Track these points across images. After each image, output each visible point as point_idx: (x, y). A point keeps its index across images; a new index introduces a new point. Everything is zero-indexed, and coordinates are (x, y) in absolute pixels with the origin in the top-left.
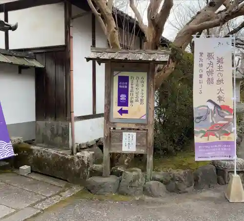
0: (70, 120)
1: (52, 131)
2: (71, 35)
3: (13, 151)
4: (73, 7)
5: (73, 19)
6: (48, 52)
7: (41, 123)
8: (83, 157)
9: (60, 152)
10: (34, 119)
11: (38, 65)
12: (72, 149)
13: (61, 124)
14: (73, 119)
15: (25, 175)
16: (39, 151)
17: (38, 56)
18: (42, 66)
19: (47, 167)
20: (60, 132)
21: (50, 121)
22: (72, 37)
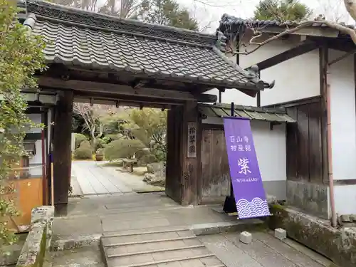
0: (328, 183)
1: (306, 194)
2: (328, 83)
3: (268, 210)
4: (330, 50)
5: (329, 65)
6: (300, 105)
7: (293, 183)
8: (354, 234)
9: (321, 223)
10: (284, 178)
11: (290, 120)
12: (331, 220)
13: (316, 186)
14: (332, 182)
15: (281, 239)
16: (295, 215)
17: (288, 111)
18: (293, 121)
19: (305, 236)
20: (316, 195)
21: (302, 182)
22: (329, 86)
